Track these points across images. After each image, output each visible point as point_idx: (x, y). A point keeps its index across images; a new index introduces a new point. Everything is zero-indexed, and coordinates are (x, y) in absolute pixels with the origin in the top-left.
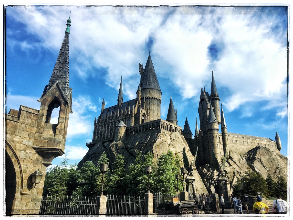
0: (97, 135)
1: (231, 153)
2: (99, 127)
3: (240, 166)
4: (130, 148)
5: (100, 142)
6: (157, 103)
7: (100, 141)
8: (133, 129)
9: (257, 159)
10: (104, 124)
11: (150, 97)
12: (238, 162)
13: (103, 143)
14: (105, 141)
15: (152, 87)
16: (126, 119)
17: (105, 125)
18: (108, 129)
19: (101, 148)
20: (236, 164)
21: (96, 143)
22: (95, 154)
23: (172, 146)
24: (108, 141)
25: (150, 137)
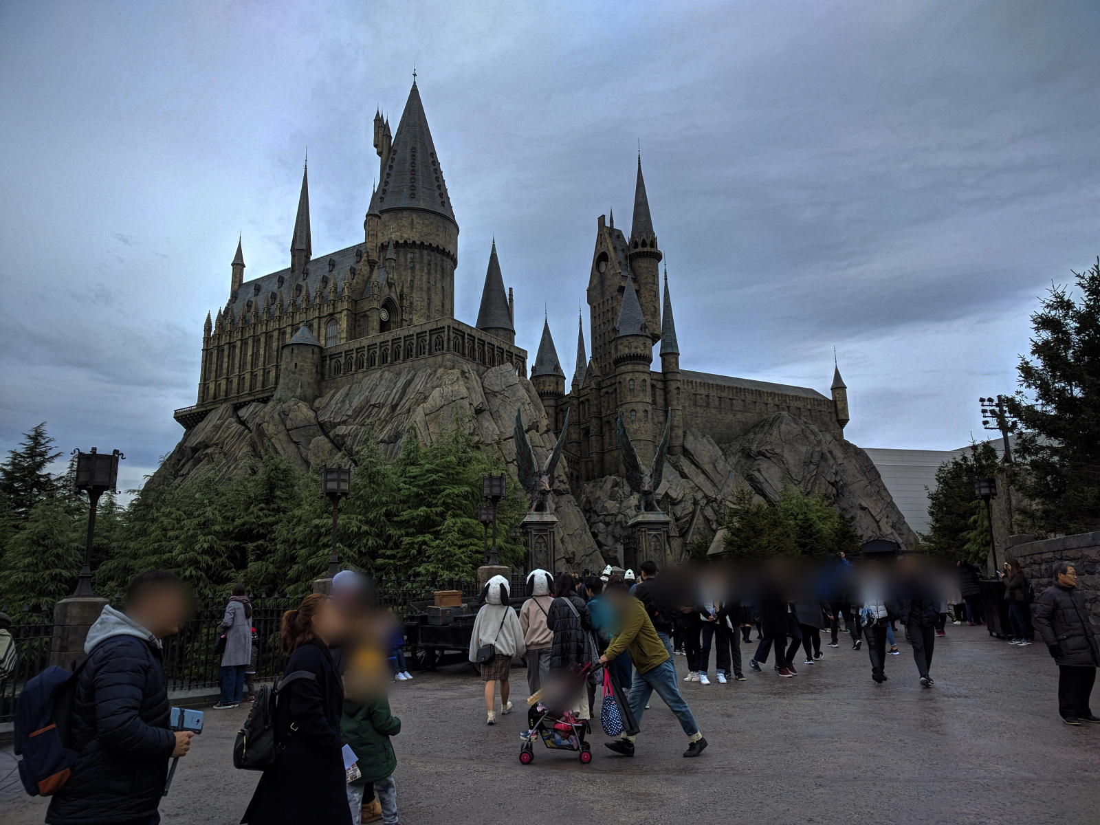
0: (216, 378)
1: (690, 438)
2: (220, 350)
3: (716, 481)
4: (335, 425)
5: (224, 406)
6: (442, 266)
7: (226, 400)
8: (346, 355)
9: (770, 455)
10: (242, 340)
11: (414, 242)
12: (712, 465)
13: (238, 407)
14: (245, 402)
15: (422, 206)
16: (320, 318)
17: (244, 342)
18: (255, 355)
19: (228, 428)
20: (704, 472)
21: (210, 410)
22: (207, 447)
23: (487, 415)
24: (254, 401)
25: (408, 383)
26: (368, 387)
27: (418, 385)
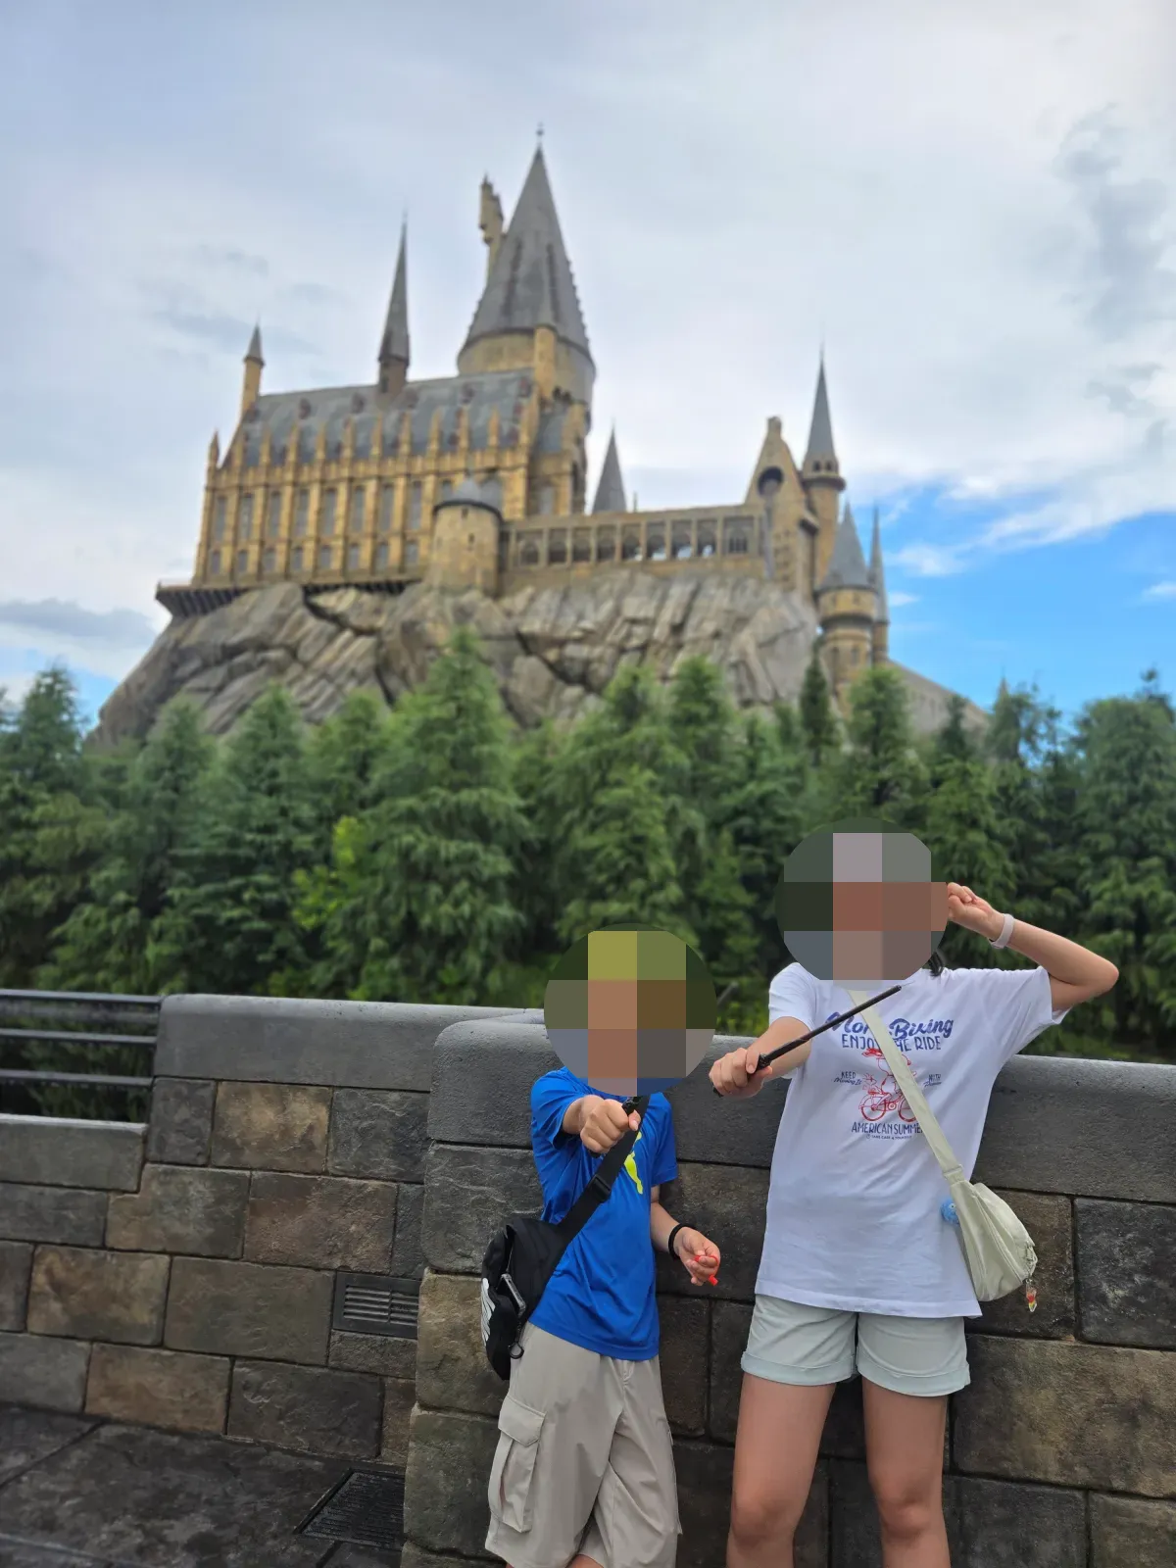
0: (235, 539)
2: (245, 496)
5: (284, 585)
10: (295, 484)
13: (311, 591)
14: (327, 586)
16: (467, 472)
17: (300, 488)
18: (326, 514)
19: (300, 623)
21: (246, 590)
24: (347, 586)
25: (694, 595)
26: (611, 591)
27: (717, 600)
